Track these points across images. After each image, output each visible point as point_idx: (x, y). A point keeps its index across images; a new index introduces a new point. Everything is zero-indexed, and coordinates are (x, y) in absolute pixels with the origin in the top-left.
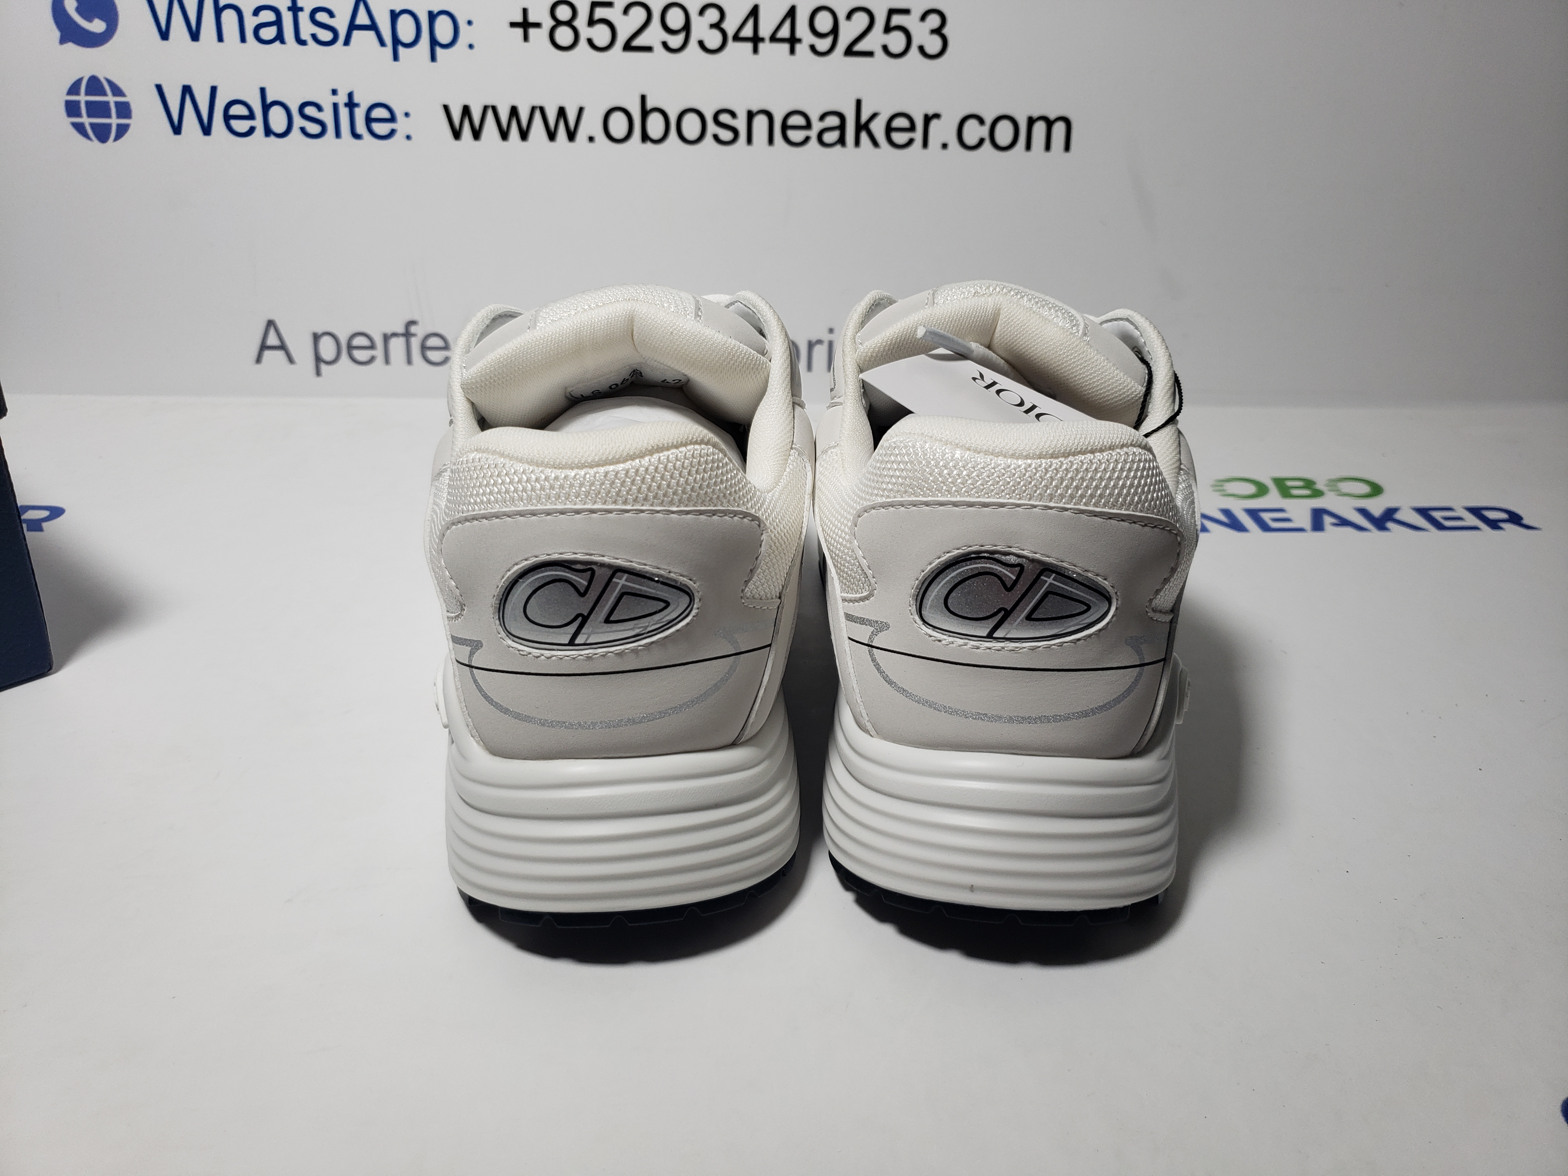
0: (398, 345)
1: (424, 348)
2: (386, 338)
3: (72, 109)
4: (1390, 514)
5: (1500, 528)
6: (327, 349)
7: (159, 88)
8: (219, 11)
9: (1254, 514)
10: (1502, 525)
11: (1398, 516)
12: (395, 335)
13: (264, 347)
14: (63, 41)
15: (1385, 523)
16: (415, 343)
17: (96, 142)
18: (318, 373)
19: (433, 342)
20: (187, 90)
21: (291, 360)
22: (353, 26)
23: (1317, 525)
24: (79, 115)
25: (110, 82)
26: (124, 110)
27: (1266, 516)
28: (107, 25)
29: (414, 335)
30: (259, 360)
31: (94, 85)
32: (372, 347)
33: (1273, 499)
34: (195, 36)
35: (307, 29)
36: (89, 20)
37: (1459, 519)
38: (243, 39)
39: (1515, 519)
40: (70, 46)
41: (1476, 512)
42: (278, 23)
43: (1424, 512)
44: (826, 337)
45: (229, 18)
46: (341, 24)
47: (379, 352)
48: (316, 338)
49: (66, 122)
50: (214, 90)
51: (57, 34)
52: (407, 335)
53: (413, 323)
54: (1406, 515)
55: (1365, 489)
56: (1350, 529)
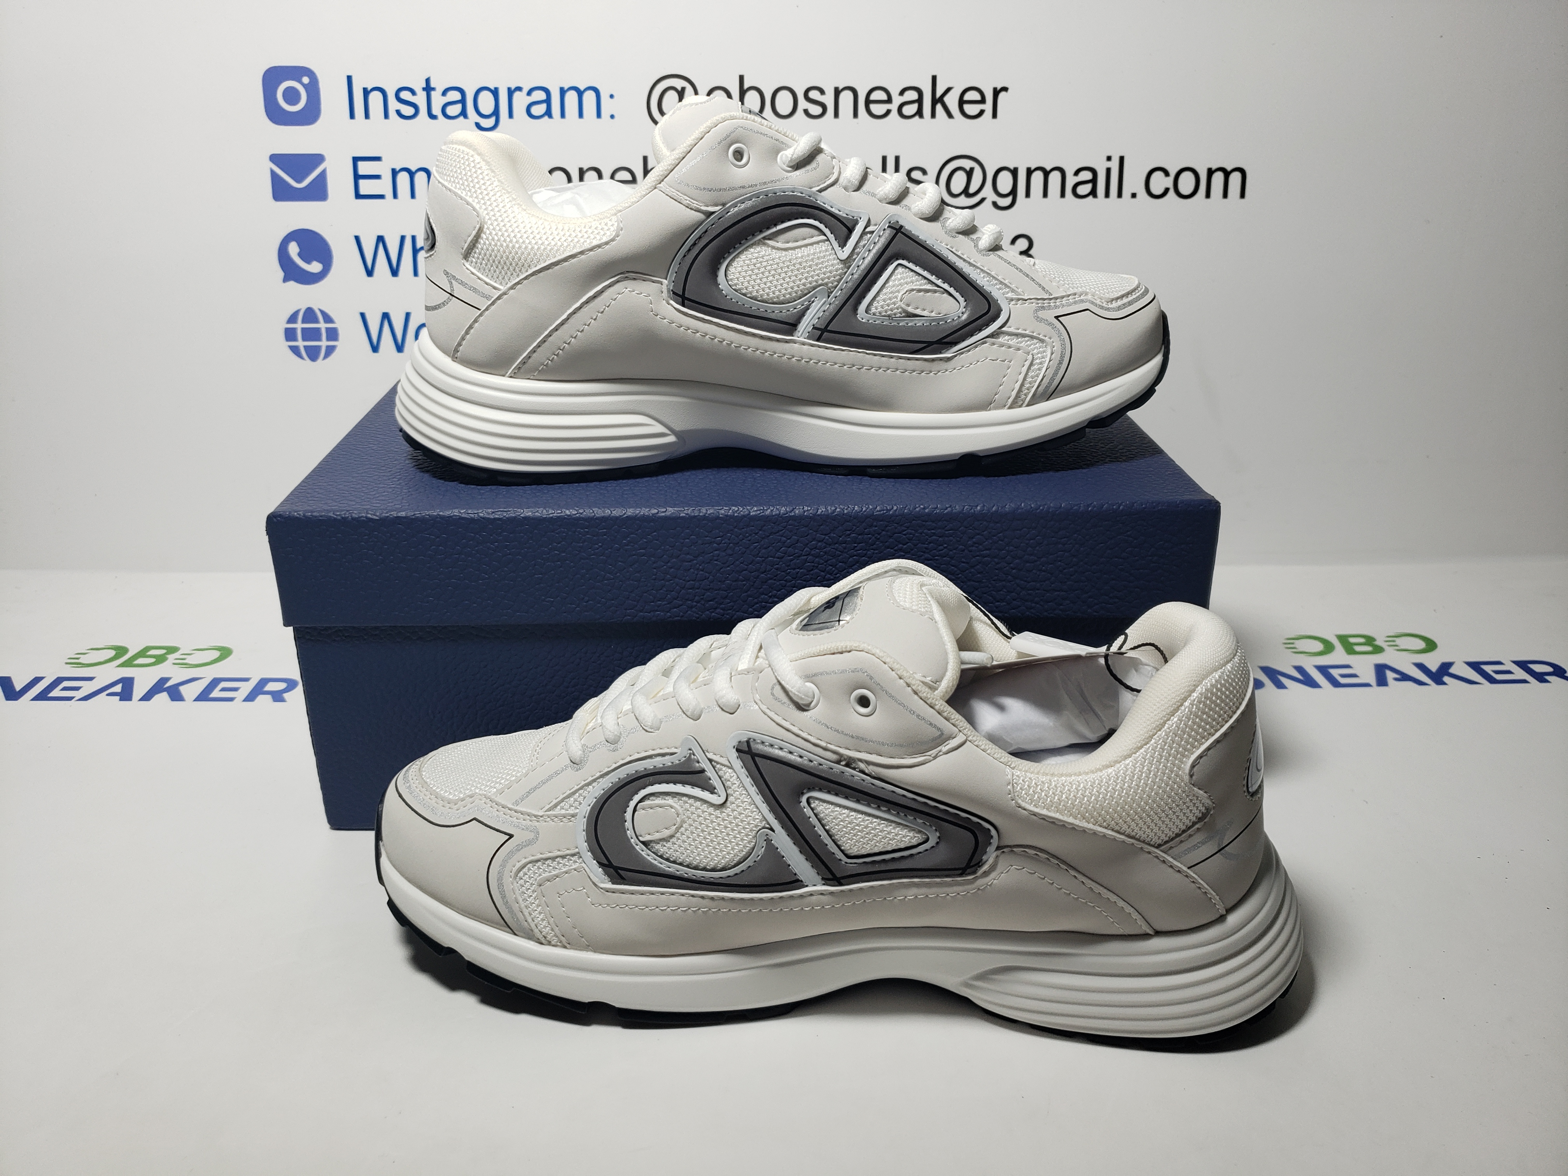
3: (290, 334)
4: (1445, 668)
5: (1547, 681)
7: (363, 316)
8: (415, 252)
9: (1323, 670)
10: (1547, 678)
11: (1452, 670)
14: (286, 280)
15: (1443, 677)
17: (308, 361)
20: (385, 317)
23: (1382, 681)
24: (295, 340)
25: (322, 312)
26: (333, 334)
27: (1335, 673)
28: (323, 266)
31: (310, 315)
33: (1338, 656)
34: (395, 272)
36: (308, 262)
37: (1509, 672)
39: (1558, 672)
40: (292, 284)
41: (1523, 665)
43: (1475, 666)
49: (284, 345)
50: (408, 315)
51: (281, 274)
54: (1460, 669)
55: (1421, 645)
56: (1410, 684)
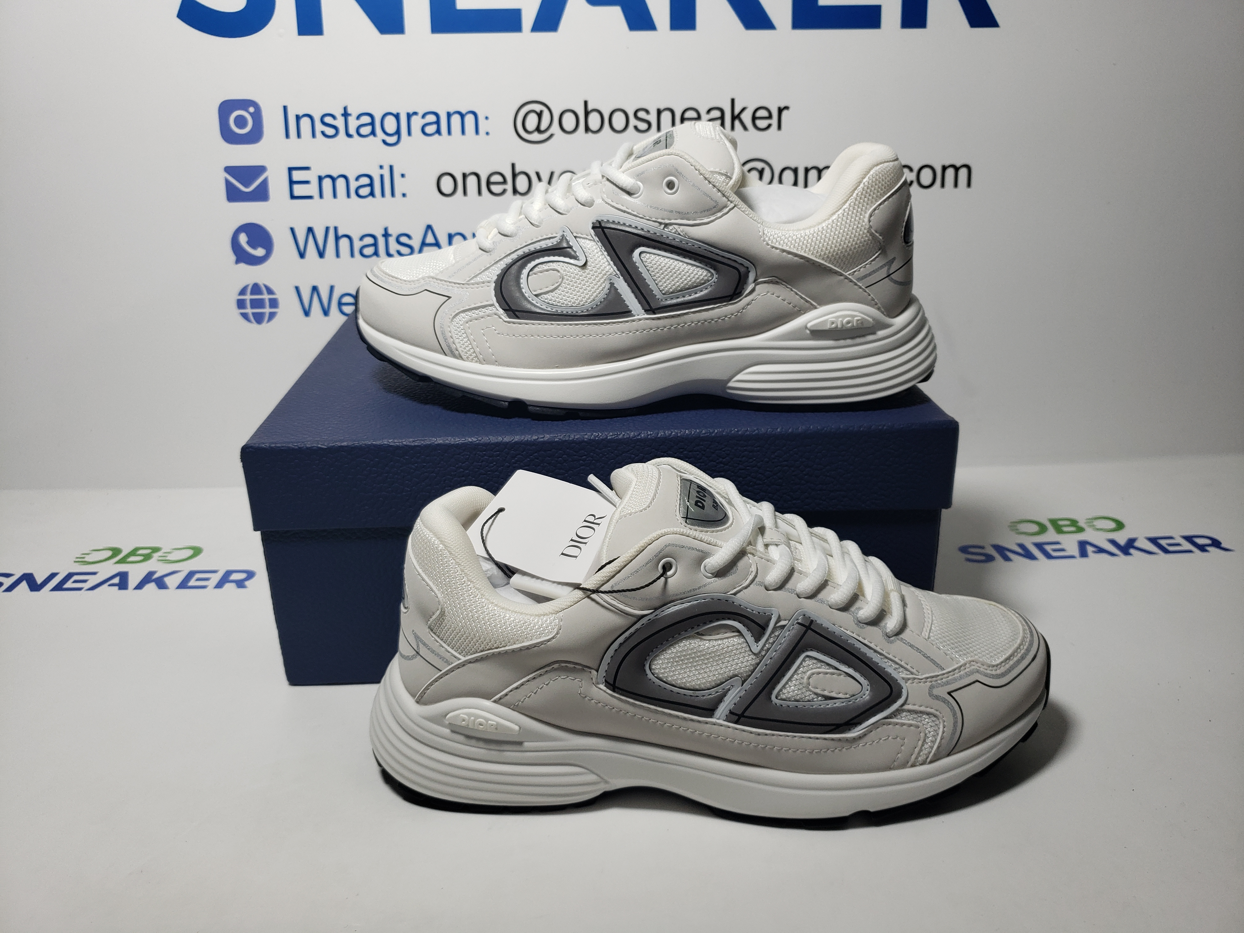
3: (241, 304)
4: (1131, 543)
5: (1206, 551)
7: (297, 289)
8: (337, 238)
9: (1039, 546)
10: (1208, 548)
11: (1137, 544)
14: (238, 262)
17: (255, 324)
20: (315, 289)
22: (424, 244)
23: (1083, 554)
24: (245, 308)
25: (266, 286)
26: (274, 303)
28: (266, 251)
31: (256, 289)
34: (321, 255)
35: (394, 246)
36: (254, 247)
37: (1178, 545)
38: (352, 255)
39: (1216, 543)
40: (242, 265)
41: (1189, 539)
42: (375, 245)
43: (1154, 541)
45: (344, 242)
46: (416, 243)
49: (237, 312)
50: (332, 288)
51: (233, 258)
54: (1142, 543)
55: (1112, 525)
56: (1105, 556)
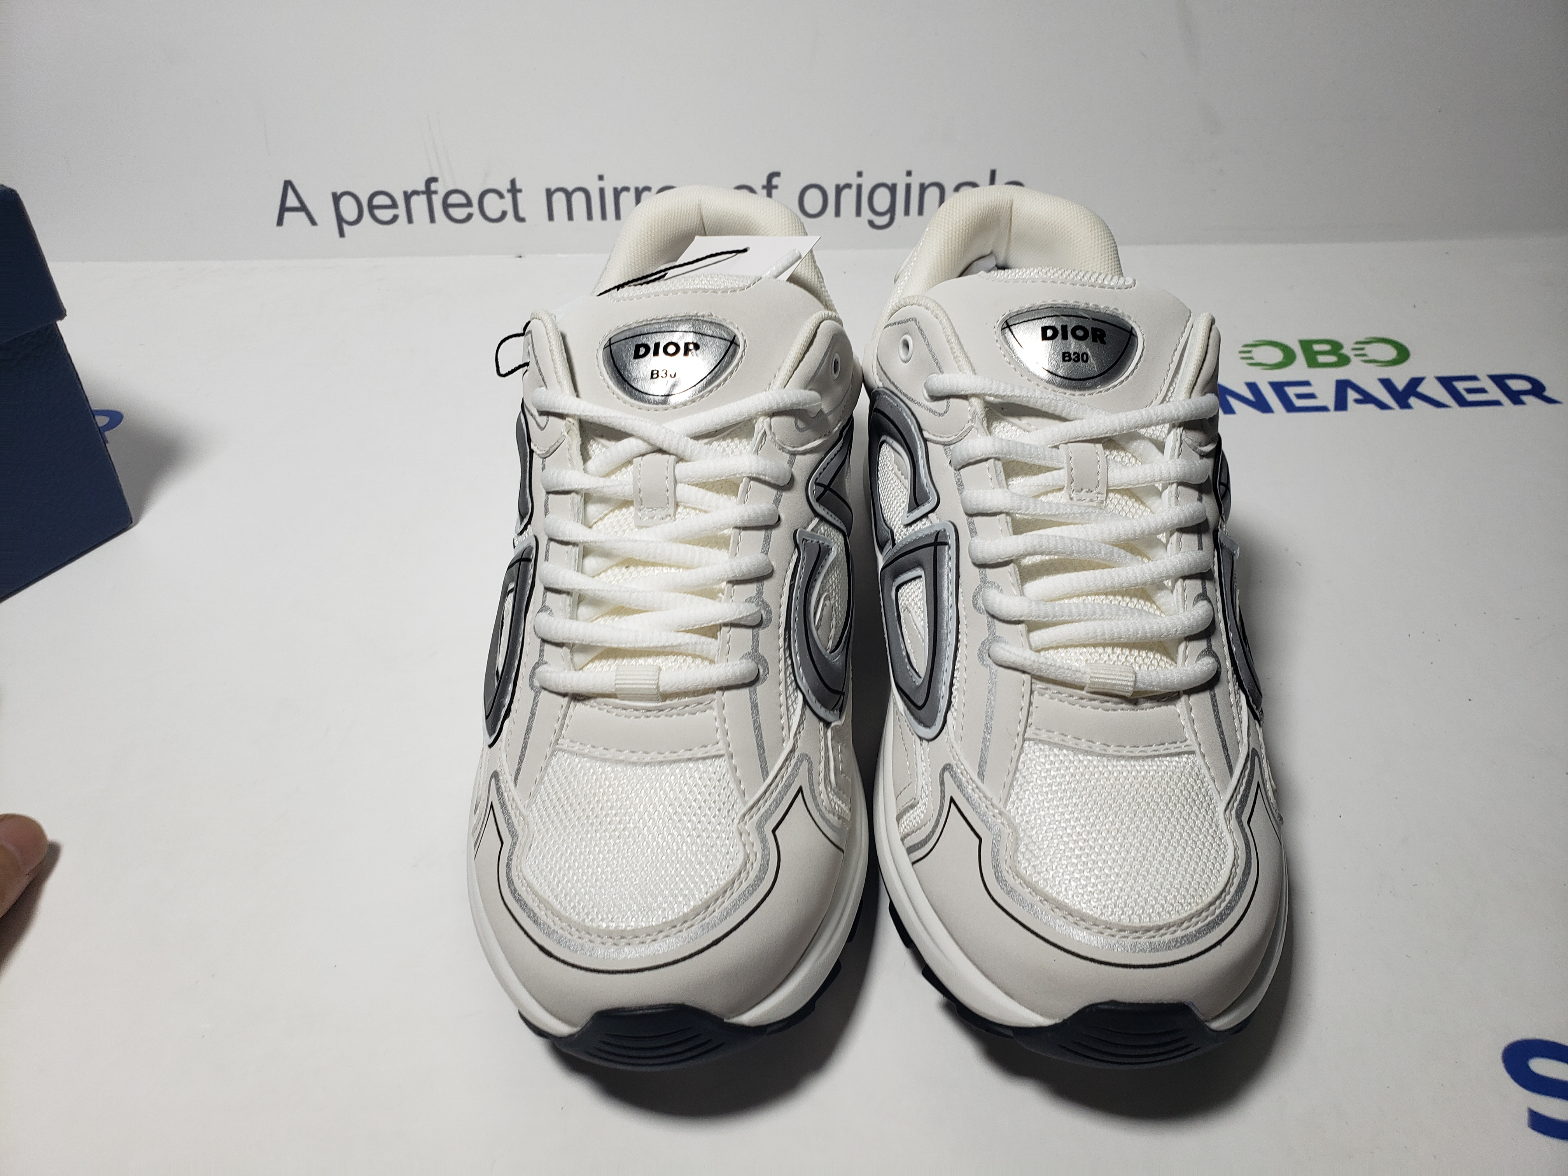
0: (419, 203)
1: (446, 206)
2: (408, 197)
4: (1413, 387)
6: (349, 209)
9: (1279, 388)
12: (416, 193)
13: (283, 209)
16: (437, 200)
18: (342, 234)
19: (454, 199)
21: (313, 222)
23: (1341, 403)
29: (436, 192)
30: (280, 222)
32: (394, 205)
33: (1298, 370)
39: (1537, 389)
41: (1499, 380)
44: (855, 181)
47: (401, 211)
48: (336, 199)
52: (429, 193)
53: (435, 180)
54: (1430, 387)
55: (1392, 354)
56: (1371, 407)
